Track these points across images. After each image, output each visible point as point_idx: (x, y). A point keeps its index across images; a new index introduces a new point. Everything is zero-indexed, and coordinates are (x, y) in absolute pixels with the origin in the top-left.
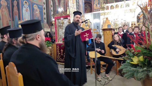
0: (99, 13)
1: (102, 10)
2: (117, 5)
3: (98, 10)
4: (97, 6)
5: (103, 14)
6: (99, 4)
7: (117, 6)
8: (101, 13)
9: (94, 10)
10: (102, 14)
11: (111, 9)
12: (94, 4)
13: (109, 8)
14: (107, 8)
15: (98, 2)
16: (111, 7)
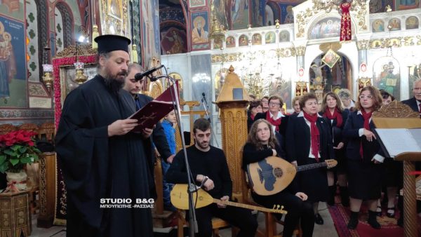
0: (208, 56)
1: (215, 48)
2: (255, 35)
3: (205, 47)
4: (200, 34)
5: (220, 60)
6: (206, 28)
7: (258, 37)
8: (213, 56)
9: (194, 47)
10: (215, 59)
11: (240, 45)
12: (193, 28)
13: (234, 43)
14: (231, 42)
15: (204, 23)
16: (240, 39)
